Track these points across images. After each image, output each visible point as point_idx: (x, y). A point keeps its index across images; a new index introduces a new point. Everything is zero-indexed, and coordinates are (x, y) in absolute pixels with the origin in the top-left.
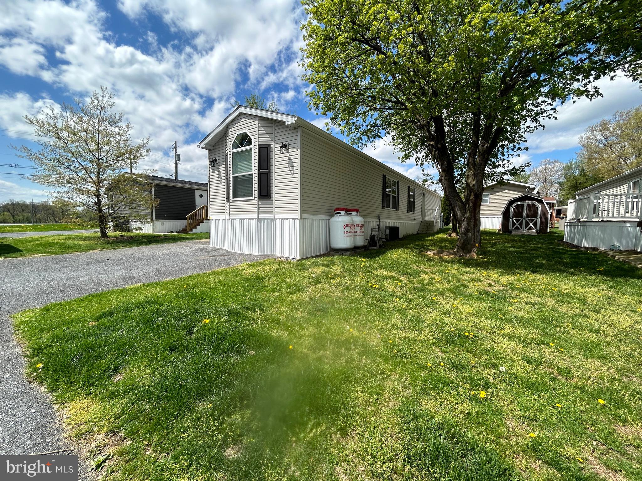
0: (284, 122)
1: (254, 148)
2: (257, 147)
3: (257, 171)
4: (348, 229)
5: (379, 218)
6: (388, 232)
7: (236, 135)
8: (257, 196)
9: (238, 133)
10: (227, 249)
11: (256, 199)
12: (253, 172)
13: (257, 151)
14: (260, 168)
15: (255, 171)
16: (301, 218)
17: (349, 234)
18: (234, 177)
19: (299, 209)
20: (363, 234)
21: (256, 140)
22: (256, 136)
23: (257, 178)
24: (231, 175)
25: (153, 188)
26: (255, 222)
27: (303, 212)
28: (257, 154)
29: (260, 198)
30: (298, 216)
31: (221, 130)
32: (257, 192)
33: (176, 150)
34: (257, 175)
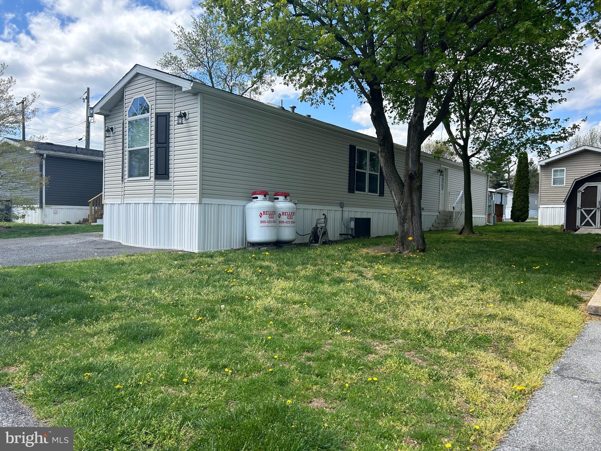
0: (181, 88)
1: (151, 116)
2: (154, 115)
3: (153, 145)
4: (265, 218)
5: (342, 205)
6: (352, 225)
7: (133, 99)
8: (153, 175)
9: (135, 97)
10: (121, 242)
11: (153, 179)
12: (149, 146)
13: (154, 120)
14: (157, 142)
15: (151, 145)
16: (200, 203)
17: (267, 224)
18: (130, 151)
19: (197, 191)
20: (292, 225)
21: (153, 107)
22: (154, 102)
23: (153, 154)
24: (127, 149)
25: (44, 162)
26: (150, 207)
27: (202, 195)
28: (153, 124)
29: (156, 178)
30: (196, 200)
31: (117, 92)
32: (153, 171)
33: (88, 102)
34: (153, 149)
